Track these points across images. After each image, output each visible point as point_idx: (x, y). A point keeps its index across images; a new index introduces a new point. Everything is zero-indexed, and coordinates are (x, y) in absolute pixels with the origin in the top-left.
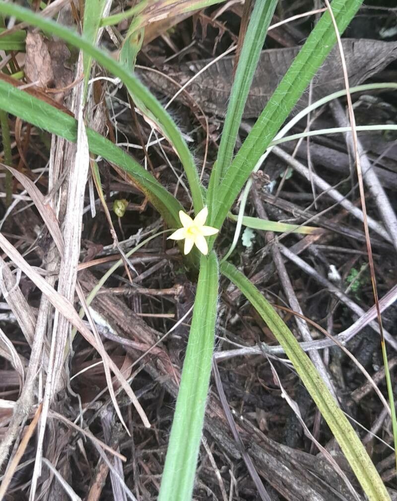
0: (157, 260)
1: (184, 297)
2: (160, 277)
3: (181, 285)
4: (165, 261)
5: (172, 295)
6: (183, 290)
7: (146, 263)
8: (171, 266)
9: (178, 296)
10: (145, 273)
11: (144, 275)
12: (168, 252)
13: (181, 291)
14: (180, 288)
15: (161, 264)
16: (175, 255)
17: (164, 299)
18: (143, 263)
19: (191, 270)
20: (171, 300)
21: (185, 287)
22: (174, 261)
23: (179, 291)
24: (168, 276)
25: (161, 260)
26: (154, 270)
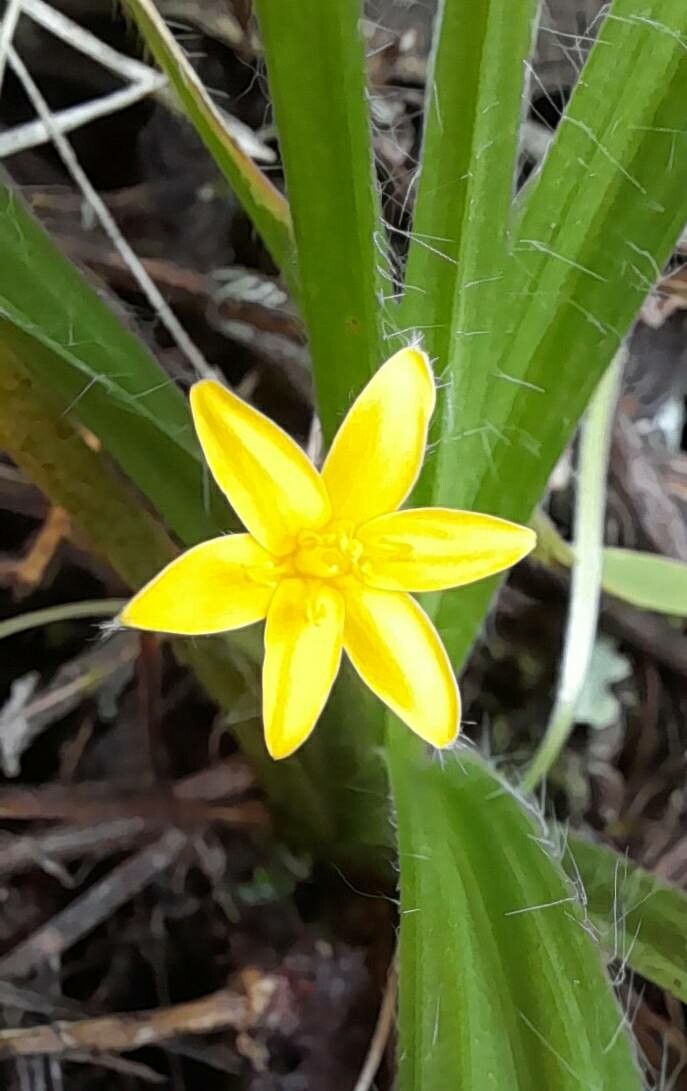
0: (125, 844)
1: (298, 1033)
2: (157, 928)
3: (266, 970)
4: (174, 839)
5: (223, 1036)
6: (284, 1001)
7: (72, 864)
8: (214, 861)
9: (252, 1033)
10: (70, 915)
11: (63, 930)
12: (188, 789)
13: (270, 1008)
14: (263, 988)
15: (157, 859)
16: (226, 801)
17: (186, 1061)
18: (51, 867)
19: (319, 869)
20: (218, 1059)
21: (293, 979)
22: (224, 835)
23: (259, 1004)
24: (200, 918)
25: (148, 839)
26: (121, 898)
